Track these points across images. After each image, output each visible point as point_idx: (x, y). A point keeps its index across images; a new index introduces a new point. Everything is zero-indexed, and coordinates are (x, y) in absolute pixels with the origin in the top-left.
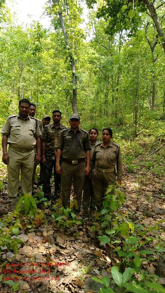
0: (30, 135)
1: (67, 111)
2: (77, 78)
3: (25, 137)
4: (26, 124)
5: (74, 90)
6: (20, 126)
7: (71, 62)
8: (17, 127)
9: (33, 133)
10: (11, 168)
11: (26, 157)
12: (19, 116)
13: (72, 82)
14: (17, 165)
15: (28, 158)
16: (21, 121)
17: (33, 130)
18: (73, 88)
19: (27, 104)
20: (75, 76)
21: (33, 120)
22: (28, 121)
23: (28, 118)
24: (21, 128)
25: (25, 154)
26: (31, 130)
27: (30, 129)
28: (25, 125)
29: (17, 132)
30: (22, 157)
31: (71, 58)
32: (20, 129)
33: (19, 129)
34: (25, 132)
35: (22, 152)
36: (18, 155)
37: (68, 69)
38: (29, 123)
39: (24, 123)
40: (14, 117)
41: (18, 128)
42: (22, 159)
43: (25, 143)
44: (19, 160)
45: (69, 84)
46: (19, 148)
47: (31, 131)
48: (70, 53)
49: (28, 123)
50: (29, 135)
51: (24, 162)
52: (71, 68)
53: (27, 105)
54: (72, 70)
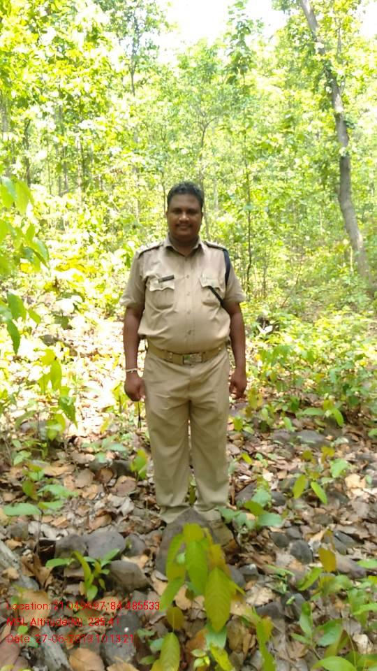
0: (205, 304)
1: (327, 215)
2: (348, 126)
3: (189, 313)
4: (192, 267)
5: (342, 158)
6: (172, 278)
7: (330, 85)
8: (165, 280)
9: (217, 296)
10: (156, 416)
11: (199, 379)
12: (169, 245)
13: (334, 138)
14: (174, 408)
15: (207, 380)
16: (175, 260)
17: (214, 287)
18: (340, 155)
19: (192, 197)
20: (341, 121)
21: (216, 251)
22: (198, 260)
23: (197, 246)
24: (176, 284)
25: (196, 371)
26: (210, 287)
27: (204, 285)
28: (188, 272)
29: (164, 300)
30: (187, 382)
31: (330, 75)
32: (173, 287)
33: (172, 290)
34: (189, 297)
35: (184, 364)
36: (172, 374)
37: (324, 106)
38: (200, 265)
39: (188, 265)
40: (153, 248)
41: (167, 284)
42: (188, 387)
43: (190, 333)
44: (178, 390)
45: (328, 145)
46: (174, 353)
47: (209, 292)
48: (326, 62)
49: (198, 264)
50: (202, 304)
51: (195, 395)
52: (331, 103)
53: (192, 201)
54: (333, 106)
